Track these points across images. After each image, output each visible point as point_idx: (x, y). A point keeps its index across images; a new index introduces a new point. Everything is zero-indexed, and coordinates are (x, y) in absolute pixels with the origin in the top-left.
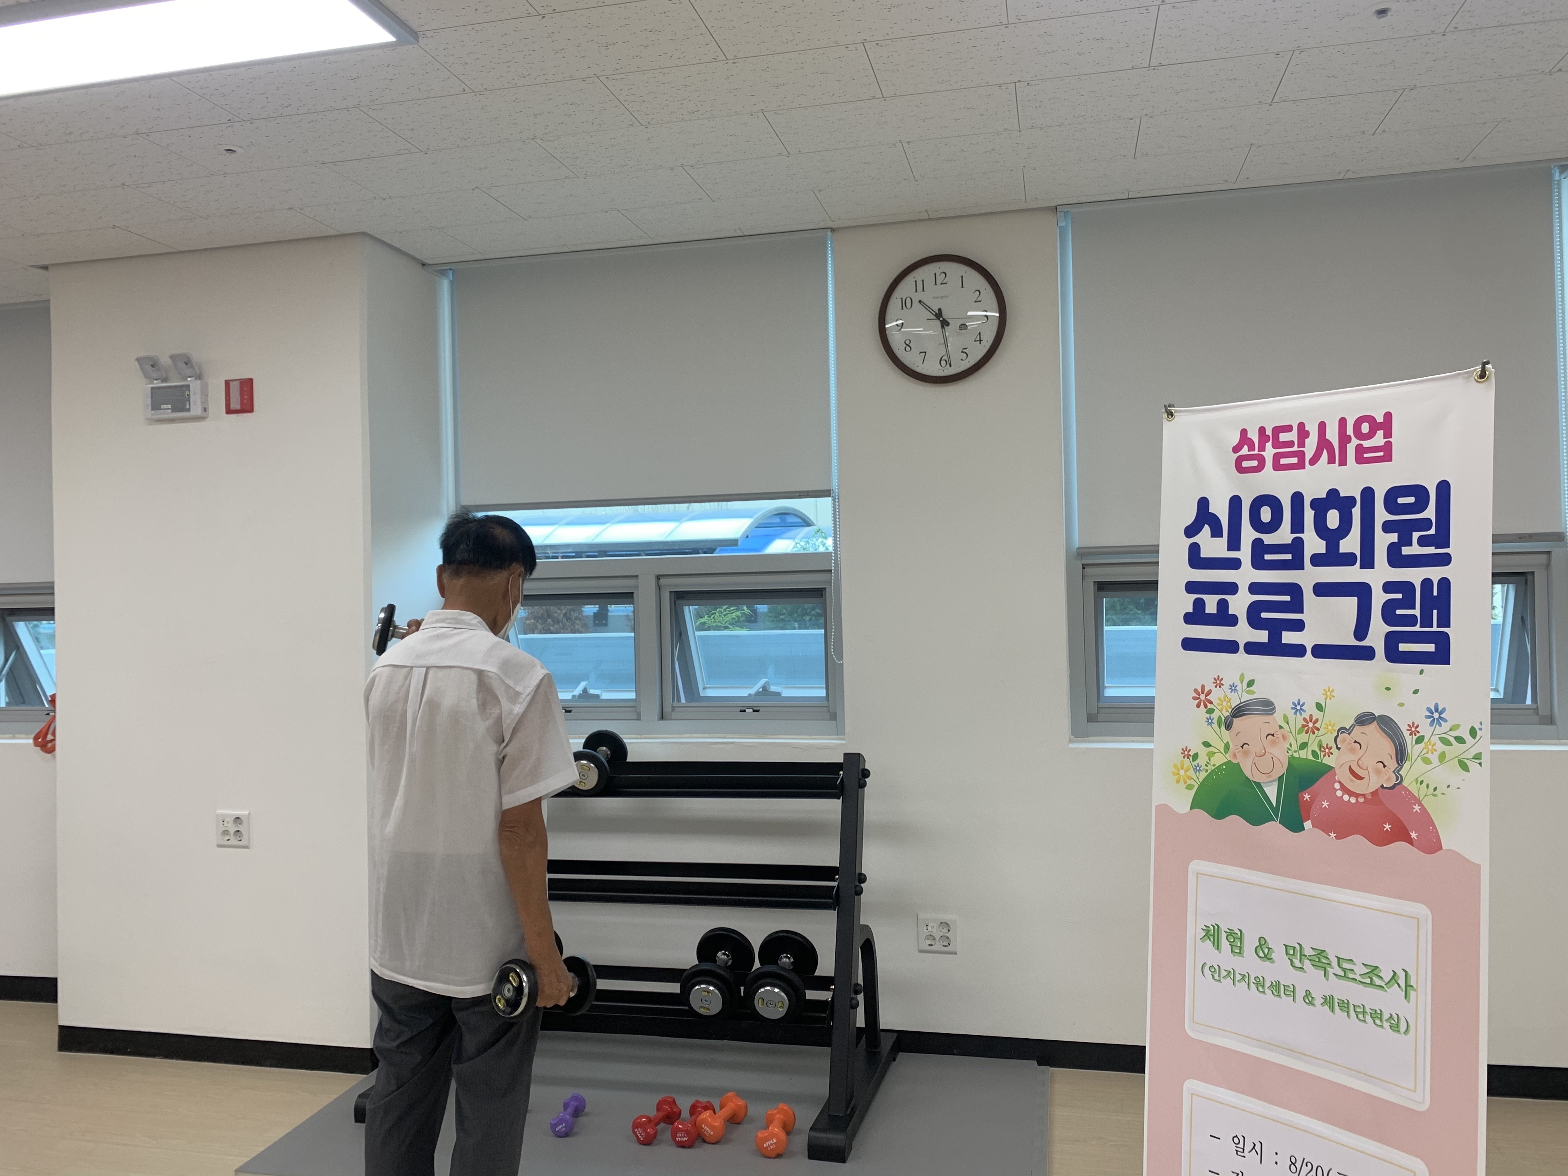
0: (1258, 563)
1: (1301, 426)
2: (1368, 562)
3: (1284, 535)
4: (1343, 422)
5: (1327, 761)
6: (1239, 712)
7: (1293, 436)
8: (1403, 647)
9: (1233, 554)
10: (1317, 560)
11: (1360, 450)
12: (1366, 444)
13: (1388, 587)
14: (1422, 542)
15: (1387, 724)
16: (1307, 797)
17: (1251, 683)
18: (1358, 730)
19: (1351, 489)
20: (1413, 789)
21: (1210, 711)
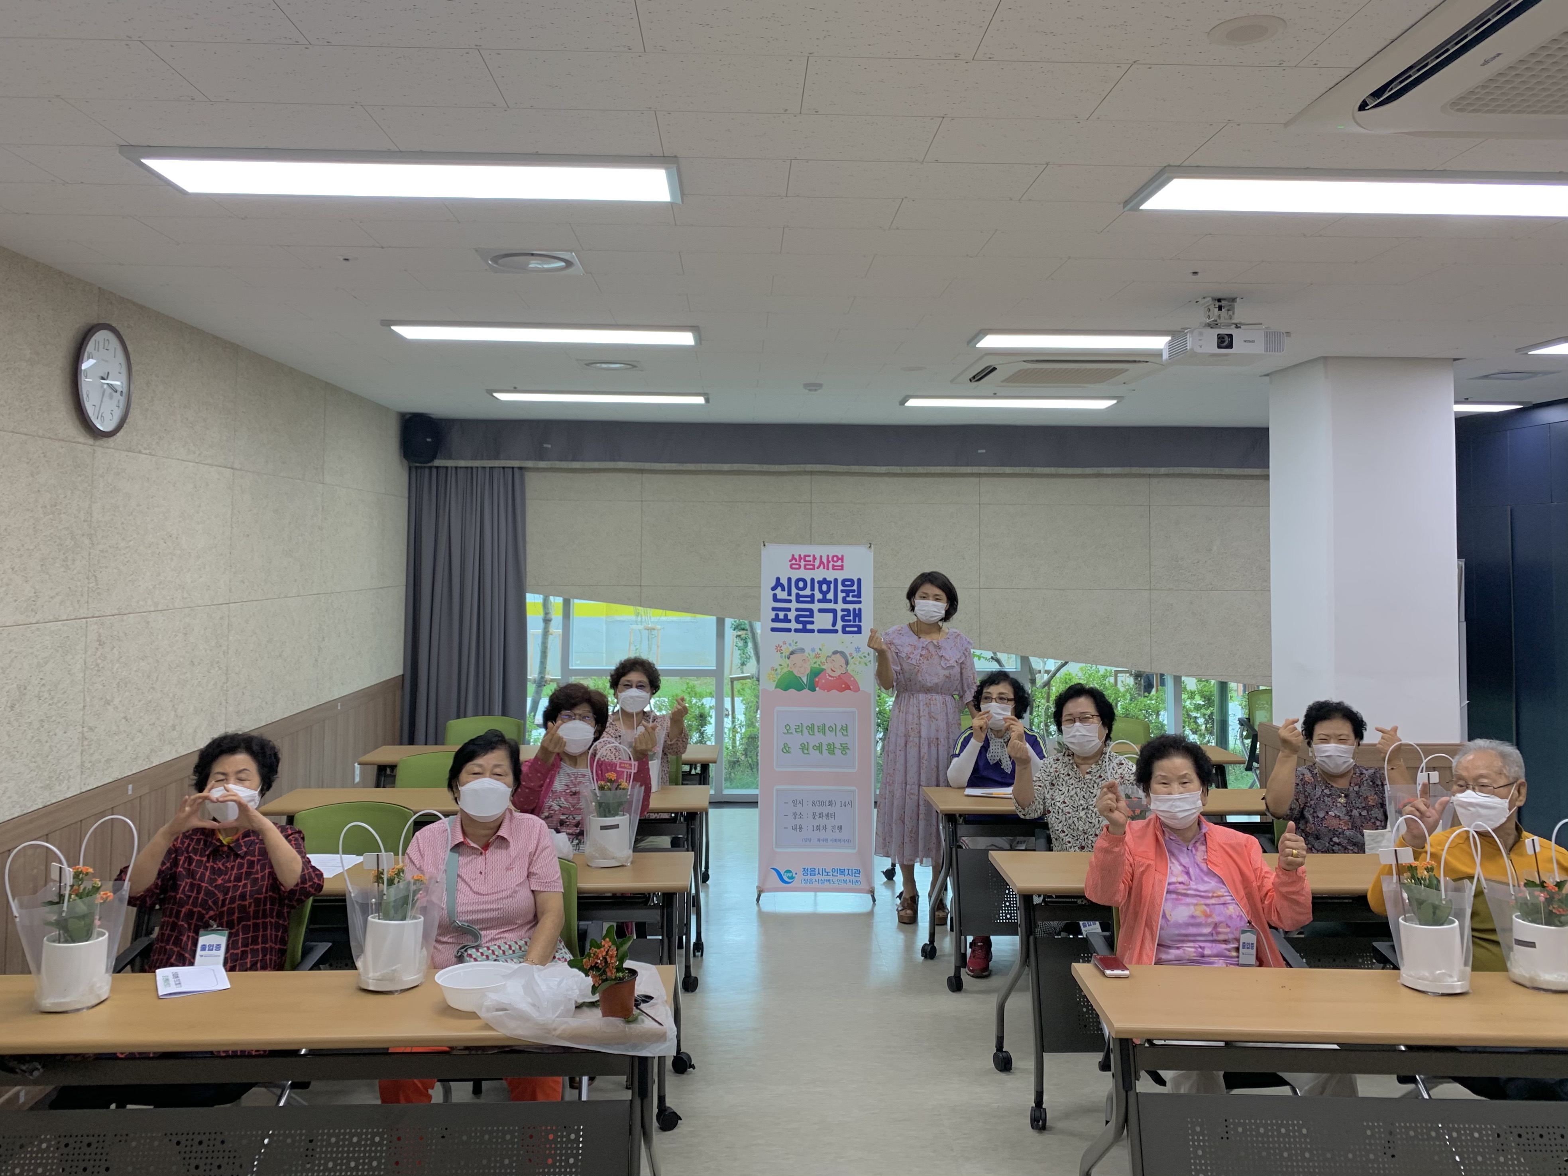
0: (798, 601)
1: (814, 556)
2: (836, 602)
3: (807, 592)
4: (828, 556)
5: (823, 667)
6: (792, 653)
7: (811, 559)
8: (848, 629)
9: (789, 598)
10: (819, 601)
11: (833, 566)
12: (836, 564)
13: (843, 610)
14: (853, 596)
15: (842, 654)
16: (817, 679)
17: (796, 643)
18: (833, 656)
19: (830, 578)
20: (852, 673)
21: (782, 653)
